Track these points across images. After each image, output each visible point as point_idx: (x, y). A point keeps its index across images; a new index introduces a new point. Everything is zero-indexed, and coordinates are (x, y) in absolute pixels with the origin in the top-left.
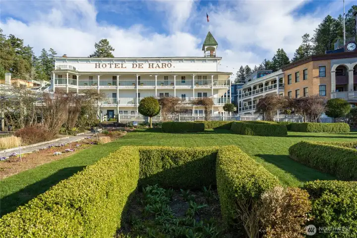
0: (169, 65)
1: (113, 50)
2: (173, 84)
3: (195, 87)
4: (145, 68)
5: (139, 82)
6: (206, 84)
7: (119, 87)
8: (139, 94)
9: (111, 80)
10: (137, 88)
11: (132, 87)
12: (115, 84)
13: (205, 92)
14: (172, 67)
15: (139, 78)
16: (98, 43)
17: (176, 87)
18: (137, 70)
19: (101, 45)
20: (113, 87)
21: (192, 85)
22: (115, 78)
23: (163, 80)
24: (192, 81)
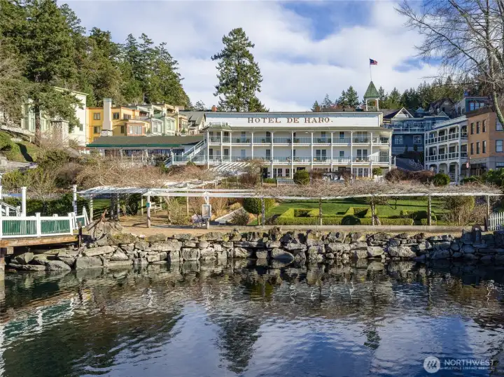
0: (327, 120)
1: (253, 46)
2: (330, 141)
3: (353, 144)
4: (301, 123)
5: (294, 139)
6: (366, 141)
7: (273, 145)
8: (294, 150)
9: (264, 137)
10: (293, 146)
11: (286, 145)
12: (269, 140)
13: (365, 149)
14: (330, 121)
15: (295, 134)
16: (227, 35)
17: (333, 145)
18: (293, 125)
19: (232, 38)
20: (267, 145)
21: (350, 142)
22: (268, 134)
23: (320, 137)
24: (350, 139)
